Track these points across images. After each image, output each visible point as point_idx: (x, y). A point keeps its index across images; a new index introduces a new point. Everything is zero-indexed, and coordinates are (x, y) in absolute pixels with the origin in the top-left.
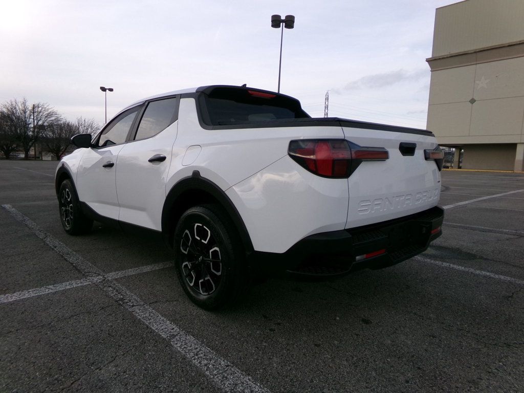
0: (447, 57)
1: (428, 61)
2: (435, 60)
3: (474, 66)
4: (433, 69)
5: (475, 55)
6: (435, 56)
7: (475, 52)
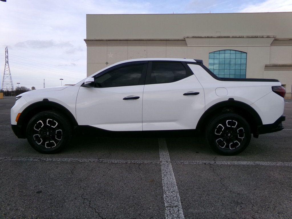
0: (94, 40)
1: (85, 40)
2: (88, 40)
3: (106, 47)
4: (88, 45)
5: (106, 41)
6: (88, 38)
7: (106, 40)
